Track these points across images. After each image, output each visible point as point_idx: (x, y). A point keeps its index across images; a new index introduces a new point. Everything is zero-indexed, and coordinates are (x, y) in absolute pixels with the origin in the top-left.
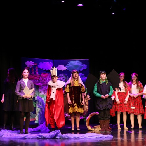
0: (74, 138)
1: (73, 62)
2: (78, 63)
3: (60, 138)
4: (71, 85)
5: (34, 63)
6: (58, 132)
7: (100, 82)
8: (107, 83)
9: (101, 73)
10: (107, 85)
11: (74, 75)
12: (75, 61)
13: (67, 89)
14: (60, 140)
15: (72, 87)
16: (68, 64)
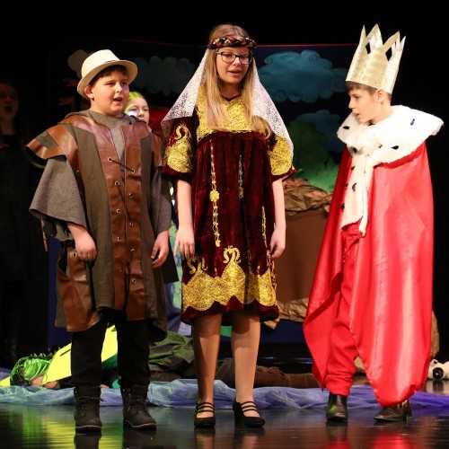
2: (310, 60)
12: (299, 51)
16: (265, 64)
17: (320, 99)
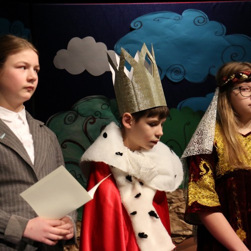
16: (132, 30)
17: (210, 77)
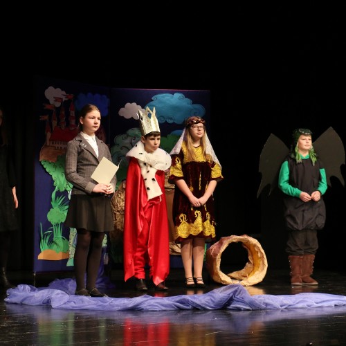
0: (281, 306)
1: (166, 98)
2: (180, 98)
3: (248, 308)
4: (186, 160)
5: (64, 93)
6: (236, 291)
7: (297, 158)
8: (314, 160)
9: (301, 134)
10: (314, 164)
11: (195, 131)
12: (171, 95)
13: (177, 169)
14: (248, 312)
15: (188, 163)
16: (152, 100)
